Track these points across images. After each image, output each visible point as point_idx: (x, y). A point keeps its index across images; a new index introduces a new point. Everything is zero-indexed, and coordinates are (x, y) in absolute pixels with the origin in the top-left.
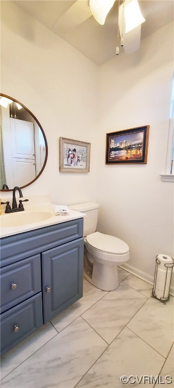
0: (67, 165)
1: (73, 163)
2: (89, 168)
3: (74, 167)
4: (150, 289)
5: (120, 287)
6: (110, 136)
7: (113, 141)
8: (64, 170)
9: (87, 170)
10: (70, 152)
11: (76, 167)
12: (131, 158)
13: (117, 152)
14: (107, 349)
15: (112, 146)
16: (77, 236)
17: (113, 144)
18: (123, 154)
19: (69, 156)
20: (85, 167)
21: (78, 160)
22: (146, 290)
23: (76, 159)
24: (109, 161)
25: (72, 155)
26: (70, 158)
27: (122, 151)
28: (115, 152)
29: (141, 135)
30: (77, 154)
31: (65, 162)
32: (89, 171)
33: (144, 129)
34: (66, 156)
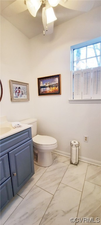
0: (16, 97)
1: (19, 96)
2: (29, 98)
3: (20, 98)
4: (69, 160)
5: (54, 163)
6: (40, 79)
7: (41, 82)
8: (14, 100)
9: (28, 99)
10: (17, 89)
11: (21, 98)
12: (53, 91)
13: (45, 89)
14: (53, 198)
15: (41, 85)
16: (29, 138)
17: (42, 84)
18: (48, 90)
19: (16, 92)
20: (26, 98)
21: (22, 94)
22: (67, 161)
23: (21, 93)
24: (40, 94)
25: (18, 91)
26: (17, 93)
27: (47, 88)
28: (43, 89)
29: (57, 79)
30: (21, 90)
31: (14, 95)
32: (29, 100)
33: (58, 76)
34: (15, 92)
